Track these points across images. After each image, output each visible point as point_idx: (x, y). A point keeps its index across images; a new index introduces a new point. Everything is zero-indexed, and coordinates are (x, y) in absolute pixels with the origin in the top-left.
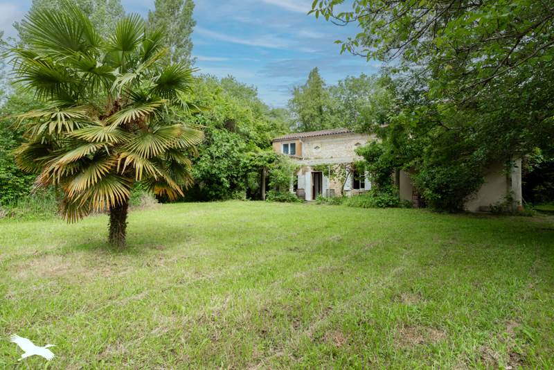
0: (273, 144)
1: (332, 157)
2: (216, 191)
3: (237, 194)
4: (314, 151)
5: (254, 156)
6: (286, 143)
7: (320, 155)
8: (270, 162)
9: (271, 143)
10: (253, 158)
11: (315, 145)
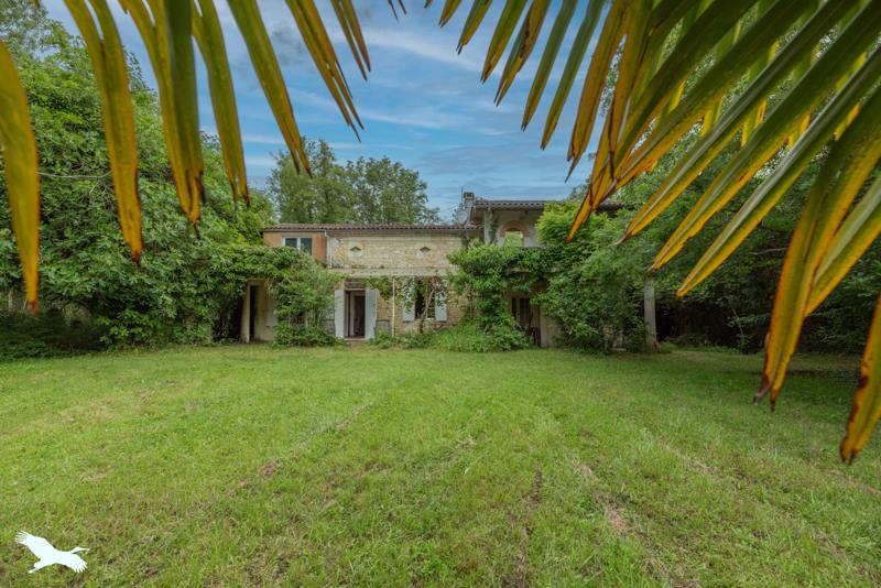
0: (265, 235)
1: (382, 267)
2: (130, 327)
3: (189, 332)
4: (350, 255)
5: (242, 253)
6: (291, 235)
7: (362, 262)
8: (282, 265)
9: (262, 233)
10: (239, 255)
11: (351, 245)
